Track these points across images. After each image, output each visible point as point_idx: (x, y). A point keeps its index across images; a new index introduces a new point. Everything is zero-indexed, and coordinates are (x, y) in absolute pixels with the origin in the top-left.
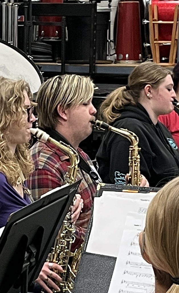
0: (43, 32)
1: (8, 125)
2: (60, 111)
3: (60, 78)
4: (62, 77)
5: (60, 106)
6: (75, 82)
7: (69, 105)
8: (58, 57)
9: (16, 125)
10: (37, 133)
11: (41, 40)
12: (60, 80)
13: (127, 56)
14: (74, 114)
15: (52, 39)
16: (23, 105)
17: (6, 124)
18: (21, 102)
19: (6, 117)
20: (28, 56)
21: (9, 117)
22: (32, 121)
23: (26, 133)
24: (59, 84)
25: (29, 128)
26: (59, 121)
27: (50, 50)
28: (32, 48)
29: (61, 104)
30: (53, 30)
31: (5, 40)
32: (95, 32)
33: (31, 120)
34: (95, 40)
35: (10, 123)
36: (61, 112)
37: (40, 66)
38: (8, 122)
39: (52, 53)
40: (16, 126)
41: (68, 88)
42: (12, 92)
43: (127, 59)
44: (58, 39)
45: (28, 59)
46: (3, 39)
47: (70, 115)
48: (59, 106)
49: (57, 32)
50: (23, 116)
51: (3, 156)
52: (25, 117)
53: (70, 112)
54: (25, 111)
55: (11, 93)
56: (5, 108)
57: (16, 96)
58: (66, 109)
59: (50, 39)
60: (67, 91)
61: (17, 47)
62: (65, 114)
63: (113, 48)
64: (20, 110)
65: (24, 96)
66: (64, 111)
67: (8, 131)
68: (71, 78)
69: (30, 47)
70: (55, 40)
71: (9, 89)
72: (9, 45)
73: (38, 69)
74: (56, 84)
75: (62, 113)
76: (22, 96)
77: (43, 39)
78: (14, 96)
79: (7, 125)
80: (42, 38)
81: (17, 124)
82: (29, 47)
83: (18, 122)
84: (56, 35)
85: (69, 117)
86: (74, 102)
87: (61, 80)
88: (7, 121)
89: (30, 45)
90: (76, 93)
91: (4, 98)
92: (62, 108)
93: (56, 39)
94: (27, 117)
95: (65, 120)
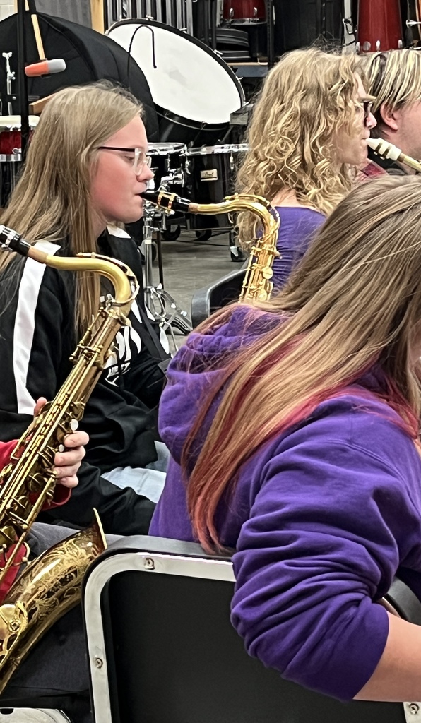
0: (231, 10)
1: (331, 132)
2: (385, 114)
3: (381, 56)
4: (385, 55)
5: (387, 104)
6: (410, 63)
7: (400, 104)
8: (259, 52)
9: (344, 132)
10: (379, 147)
11: (230, 24)
12: (382, 61)
13: (378, 44)
14: (409, 119)
15: (248, 22)
16: (356, 97)
17: (328, 129)
18: (352, 90)
19: (326, 118)
20: (215, 51)
21: (331, 117)
22: (370, 126)
23: (361, 147)
24: (382, 67)
25: (365, 139)
26: (385, 132)
27: (245, 41)
28: (218, 39)
29: (386, 101)
30: (249, 6)
31: (170, 25)
32: (324, 5)
33: (368, 124)
34: (324, 19)
35: (334, 127)
36: (387, 117)
37: (235, 68)
38: (331, 126)
39: (248, 46)
40: (345, 135)
41: (398, 72)
42: (337, 75)
43: (378, 48)
44: (258, 22)
45: (214, 56)
46: (167, 24)
47: (403, 120)
48: (383, 107)
49: (256, 9)
50: (357, 116)
51: (324, 184)
52: (359, 118)
53: (402, 115)
54: (360, 107)
55: (334, 76)
56: (326, 102)
57: (344, 82)
58: (396, 110)
59: (244, 21)
60: (396, 78)
61: (192, 35)
62: (394, 119)
63: (350, 33)
64: (350, 104)
65: (357, 81)
66: (393, 115)
67: (331, 143)
68: (402, 56)
69: (214, 36)
70: (251, 23)
71: (331, 70)
72: (181, 34)
73: (232, 73)
74: (376, 69)
75: (389, 117)
76: (354, 81)
77: (232, 22)
78: (340, 81)
79: (330, 130)
80: (231, 20)
81: (346, 131)
82: (212, 37)
83: (348, 126)
84: (254, 14)
85: (402, 125)
86: (410, 98)
87: (385, 59)
88: (329, 124)
89: (214, 34)
90: (412, 82)
91: (323, 85)
92: (389, 109)
93: (255, 21)
94: (363, 119)
95: (394, 130)
